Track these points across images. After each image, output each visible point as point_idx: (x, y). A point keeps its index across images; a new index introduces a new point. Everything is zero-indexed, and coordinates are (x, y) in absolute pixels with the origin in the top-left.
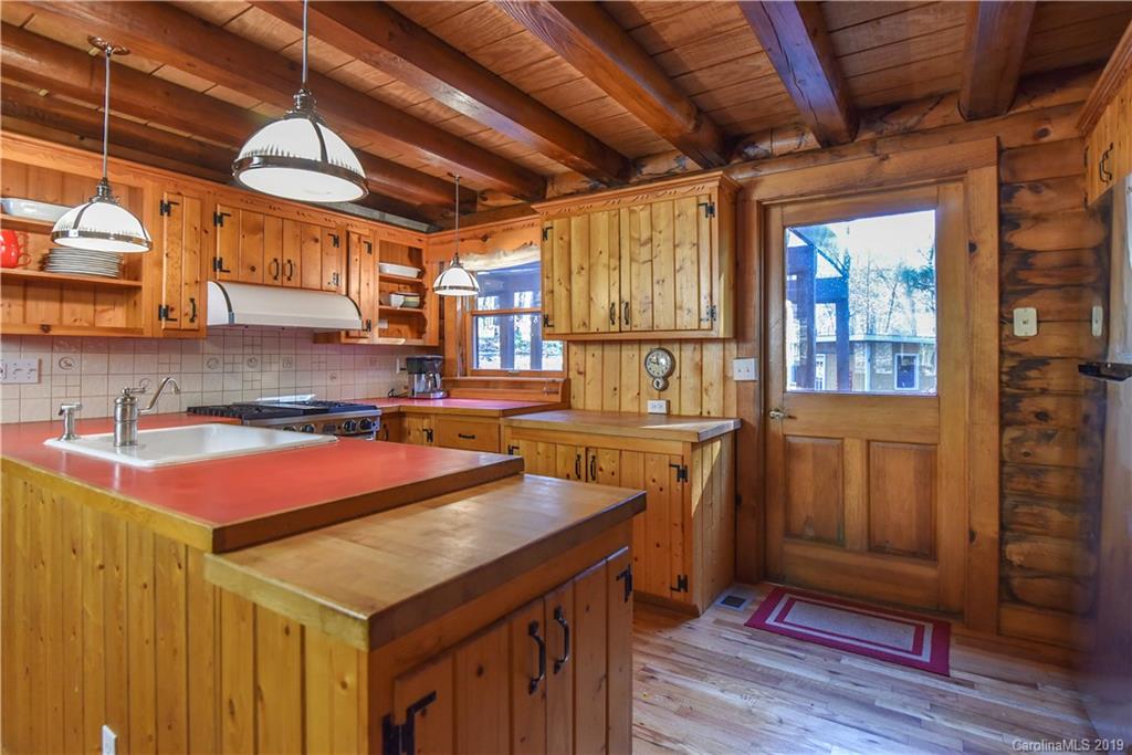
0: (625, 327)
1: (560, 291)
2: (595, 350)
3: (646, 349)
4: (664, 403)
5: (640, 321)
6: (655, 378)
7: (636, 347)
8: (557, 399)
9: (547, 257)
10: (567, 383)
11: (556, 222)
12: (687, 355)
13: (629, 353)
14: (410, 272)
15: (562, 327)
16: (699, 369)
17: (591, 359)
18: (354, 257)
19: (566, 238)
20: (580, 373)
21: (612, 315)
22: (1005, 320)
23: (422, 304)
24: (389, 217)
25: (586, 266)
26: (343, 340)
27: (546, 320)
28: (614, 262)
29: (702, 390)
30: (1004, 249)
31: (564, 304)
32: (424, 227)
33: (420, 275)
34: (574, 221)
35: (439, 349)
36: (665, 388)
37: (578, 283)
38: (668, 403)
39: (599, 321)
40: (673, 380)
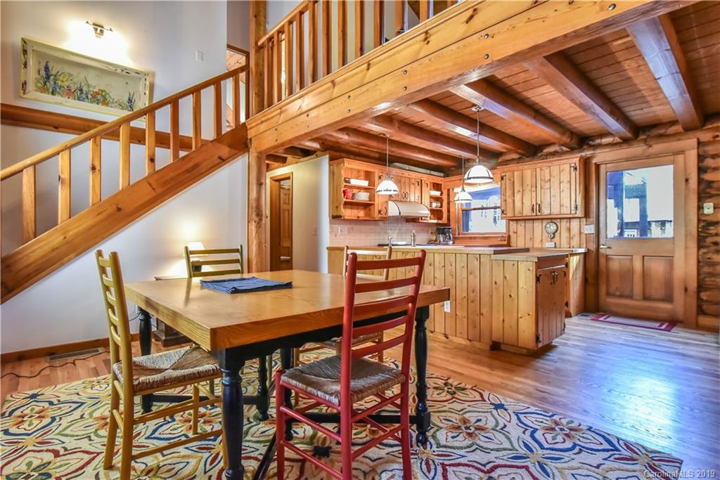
0: (538, 214)
1: (509, 200)
2: (522, 223)
3: (545, 222)
4: (553, 243)
5: (546, 211)
6: (549, 233)
7: (540, 221)
8: (506, 243)
9: (503, 187)
10: (509, 237)
11: (507, 174)
12: (564, 224)
13: (537, 225)
14: (437, 194)
15: (510, 214)
16: (569, 230)
17: (520, 227)
18: (423, 189)
19: (512, 180)
20: (514, 232)
21: (533, 209)
22: (700, 208)
23: (441, 206)
24: (432, 172)
25: (521, 190)
26: (420, 221)
27: (503, 212)
28: (534, 189)
29: (570, 238)
30: (700, 181)
31: (511, 205)
32: (442, 175)
33: (441, 194)
34: (516, 173)
35: (448, 224)
36: (553, 238)
37: (518, 197)
38: (555, 243)
39: (527, 212)
40: (557, 234)
